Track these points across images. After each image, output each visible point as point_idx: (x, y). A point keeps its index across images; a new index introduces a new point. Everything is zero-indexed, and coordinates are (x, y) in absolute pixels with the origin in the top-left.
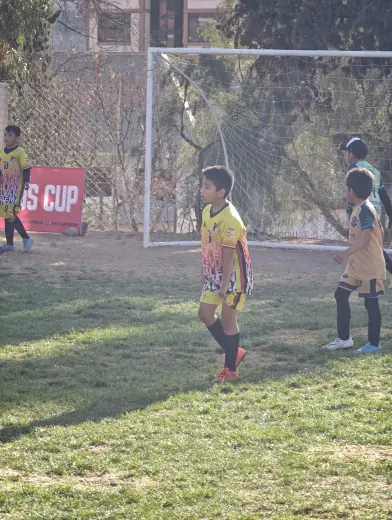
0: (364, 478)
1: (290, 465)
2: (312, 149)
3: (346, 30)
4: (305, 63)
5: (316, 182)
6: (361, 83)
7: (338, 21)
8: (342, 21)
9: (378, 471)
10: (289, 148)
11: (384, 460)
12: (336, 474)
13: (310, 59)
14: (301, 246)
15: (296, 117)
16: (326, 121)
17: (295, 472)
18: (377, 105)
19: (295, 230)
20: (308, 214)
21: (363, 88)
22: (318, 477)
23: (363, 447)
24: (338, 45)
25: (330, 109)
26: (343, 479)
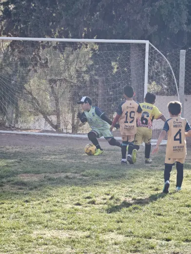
0: (60, 247)
1: (24, 240)
2: (38, 86)
3: (55, 29)
4: (34, 44)
5: (40, 102)
6: (62, 54)
7: (51, 24)
8: (53, 23)
9: (67, 243)
10: (26, 86)
11: (70, 238)
12: (46, 244)
13: (37, 42)
14: (32, 133)
15: (30, 70)
16: (45, 72)
17: (26, 243)
18: (70, 65)
19: (31, 125)
20: (37, 118)
21: (63, 57)
22: (37, 246)
23: (60, 231)
24: (51, 36)
25: (47, 66)
26: (50, 247)
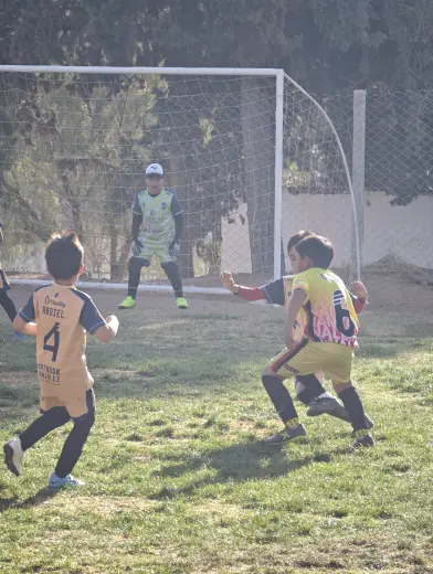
0: (98, 532)
1: (16, 519)
2: (34, 176)
3: (70, 44)
4: (24, 81)
5: (38, 213)
6: (87, 102)
7: (61, 33)
8: (65, 33)
9: (114, 524)
10: (8, 175)
11: (120, 512)
12: (67, 528)
13: (30, 75)
14: (22, 281)
15: (15, 140)
16: (48, 143)
17: (21, 526)
18: (105, 127)
19: (17, 264)
20: (30, 248)
21: (89, 109)
22: (47, 532)
23: (97, 498)
24: (60, 60)
25: (53, 131)
26: (75, 533)
